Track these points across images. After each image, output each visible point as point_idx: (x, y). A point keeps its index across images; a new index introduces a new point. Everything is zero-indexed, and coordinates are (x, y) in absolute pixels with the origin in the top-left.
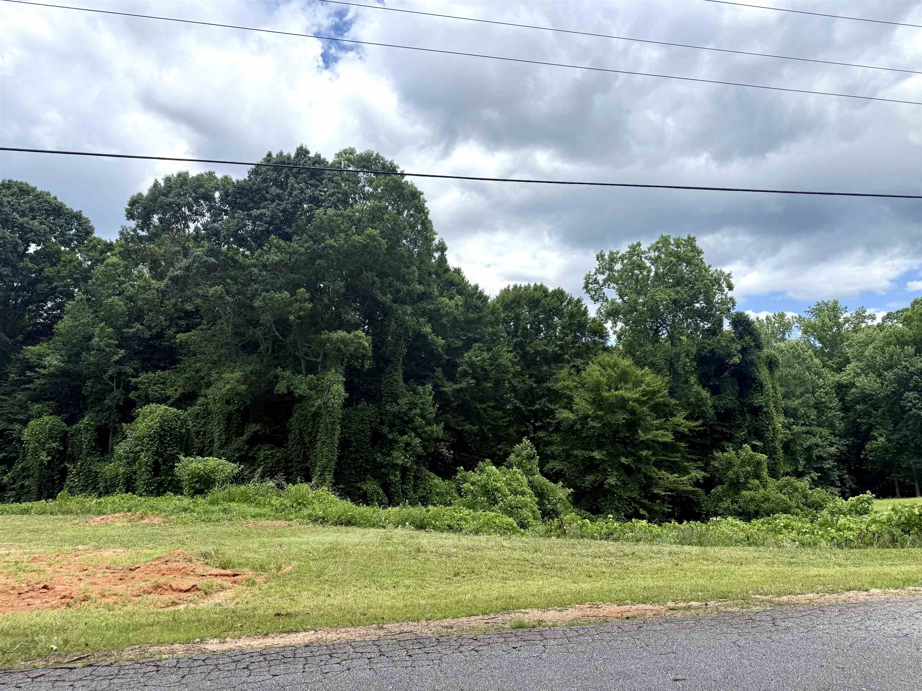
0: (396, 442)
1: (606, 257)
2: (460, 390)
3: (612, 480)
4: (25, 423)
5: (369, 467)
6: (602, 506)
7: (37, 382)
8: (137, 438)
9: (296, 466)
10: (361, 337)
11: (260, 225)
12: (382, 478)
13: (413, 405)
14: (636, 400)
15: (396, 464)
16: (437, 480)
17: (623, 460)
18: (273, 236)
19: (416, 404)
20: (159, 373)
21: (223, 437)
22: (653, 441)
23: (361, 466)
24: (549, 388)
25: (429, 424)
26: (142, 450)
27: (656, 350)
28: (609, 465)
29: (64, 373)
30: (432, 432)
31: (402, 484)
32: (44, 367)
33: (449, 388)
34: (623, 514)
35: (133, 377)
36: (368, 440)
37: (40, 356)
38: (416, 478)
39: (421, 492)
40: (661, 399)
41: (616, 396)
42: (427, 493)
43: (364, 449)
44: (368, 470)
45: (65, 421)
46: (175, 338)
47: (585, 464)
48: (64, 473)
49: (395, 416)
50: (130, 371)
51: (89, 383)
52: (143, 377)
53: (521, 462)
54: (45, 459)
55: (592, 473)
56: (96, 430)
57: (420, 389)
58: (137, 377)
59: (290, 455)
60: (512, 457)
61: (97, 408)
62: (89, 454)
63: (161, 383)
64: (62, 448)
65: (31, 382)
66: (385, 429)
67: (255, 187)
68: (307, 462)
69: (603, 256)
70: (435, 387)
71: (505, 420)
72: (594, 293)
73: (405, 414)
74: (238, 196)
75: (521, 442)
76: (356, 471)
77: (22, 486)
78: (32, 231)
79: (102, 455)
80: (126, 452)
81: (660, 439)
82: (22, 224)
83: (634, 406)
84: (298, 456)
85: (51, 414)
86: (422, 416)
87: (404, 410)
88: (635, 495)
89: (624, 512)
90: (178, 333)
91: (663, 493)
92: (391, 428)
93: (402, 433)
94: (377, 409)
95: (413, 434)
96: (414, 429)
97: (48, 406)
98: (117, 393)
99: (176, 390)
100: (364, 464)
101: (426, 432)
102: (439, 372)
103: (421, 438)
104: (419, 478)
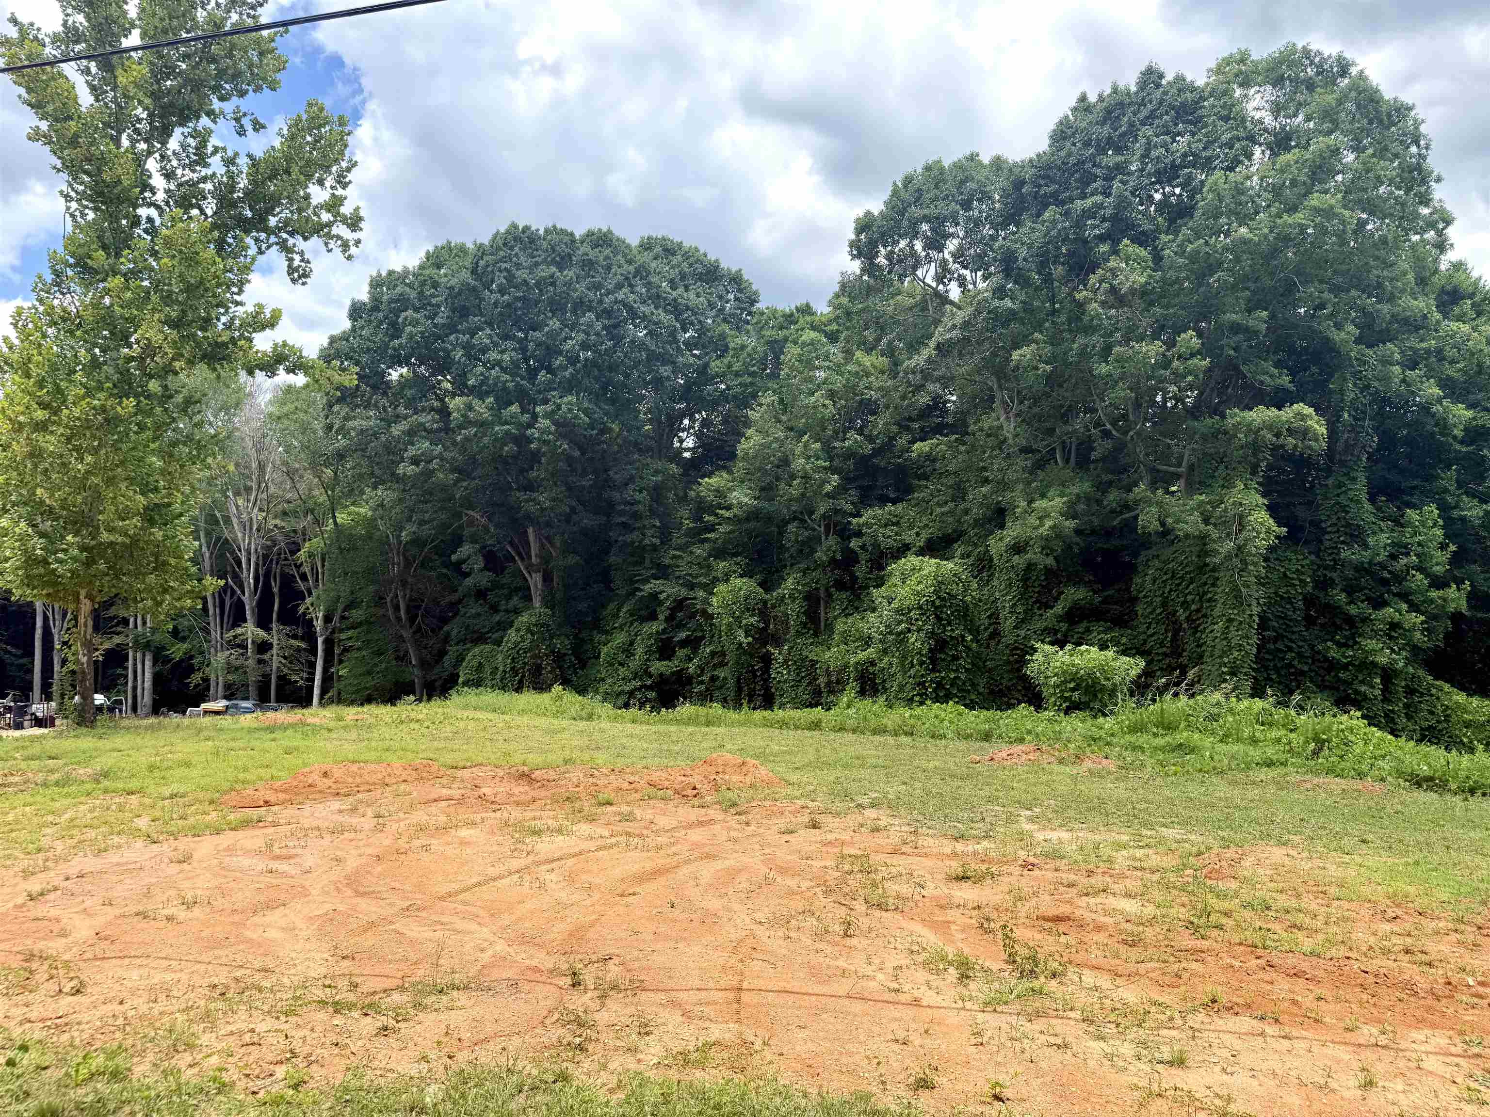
4: (709, 588)
5: (1306, 668)
7: (721, 529)
8: (899, 611)
9: (1160, 661)
10: (1310, 416)
11: (1094, 227)
12: (1337, 689)
13: (1399, 549)
15: (1372, 662)
16: (1460, 697)
18: (1126, 241)
19: (1406, 546)
20: (889, 507)
21: (1020, 609)
23: (1290, 665)
25: (1437, 584)
26: (909, 631)
29: (753, 515)
30: (1445, 600)
32: (728, 508)
33: (1473, 510)
35: (854, 516)
36: (1298, 616)
37: (720, 493)
38: (1410, 692)
39: (1424, 719)
42: (1438, 722)
43: (1293, 633)
44: (1302, 673)
45: (761, 584)
46: (909, 450)
48: (767, 660)
49: (1359, 568)
50: (848, 507)
51: (792, 528)
52: (870, 515)
54: (743, 640)
56: (806, 598)
57: (1412, 514)
58: (858, 515)
59: (1145, 641)
61: (803, 566)
62: (799, 634)
63: (893, 524)
64: (762, 625)
65: (711, 528)
66: (1338, 597)
67: (1072, 160)
68: (1180, 655)
70: (1444, 508)
73: (1384, 567)
74: (1042, 182)
76: (1279, 675)
77: (713, 679)
78: (688, 308)
79: (816, 634)
80: (881, 633)
82: (675, 300)
84: (1162, 645)
85: (741, 576)
86: (1422, 570)
87: (1379, 559)
90: (913, 442)
92: (1349, 594)
93: (1379, 604)
94: (1313, 557)
95: (1404, 606)
96: (1404, 596)
97: (737, 564)
98: (832, 541)
99: (918, 534)
100: (1296, 663)
101: (1432, 601)
102: (1449, 480)
103: (1423, 613)
104: (1416, 690)
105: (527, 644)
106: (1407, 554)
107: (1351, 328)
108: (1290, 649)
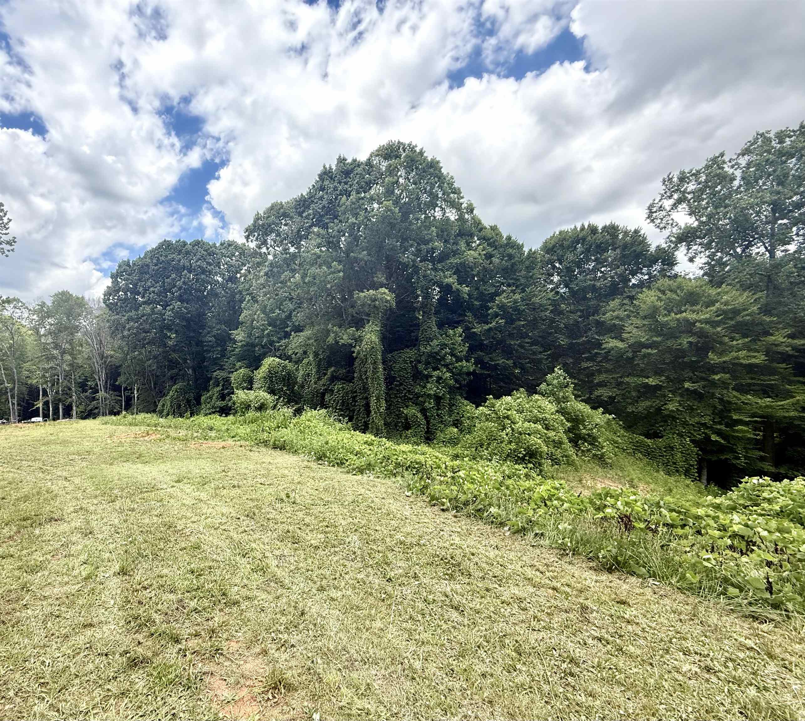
0: (431, 377)
1: (675, 179)
2: (490, 329)
3: (672, 407)
5: (411, 397)
6: (661, 431)
10: (384, 293)
12: (420, 405)
13: (443, 346)
14: (707, 321)
15: (431, 394)
16: (469, 406)
17: (687, 385)
19: (446, 345)
22: (734, 364)
23: (405, 396)
24: (597, 320)
25: (459, 360)
27: (743, 265)
28: (670, 391)
30: (463, 367)
31: (437, 410)
33: (478, 329)
34: (688, 439)
36: (409, 375)
38: (451, 405)
40: (748, 318)
41: (678, 320)
42: (460, 417)
43: (407, 382)
44: (411, 399)
47: (639, 391)
49: (429, 355)
51: (257, 349)
53: (552, 390)
55: (647, 399)
57: (451, 332)
59: (355, 388)
60: (543, 386)
65: (234, 350)
66: (421, 367)
68: (366, 393)
69: (670, 180)
70: (467, 329)
71: (546, 353)
72: (659, 221)
73: (437, 353)
75: (554, 372)
81: (744, 362)
83: (702, 328)
84: (360, 389)
85: (245, 367)
86: (452, 355)
87: (436, 350)
88: (707, 420)
89: (689, 437)
91: (748, 419)
92: (426, 366)
93: (436, 369)
94: (416, 351)
95: (445, 370)
96: (446, 366)
97: (244, 363)
101: (456, 368)
102: (469, 316)
103: (452, 372)
104: (454, 405)
105: (175, 396)
106: (446, 348)
108: (405, 389)
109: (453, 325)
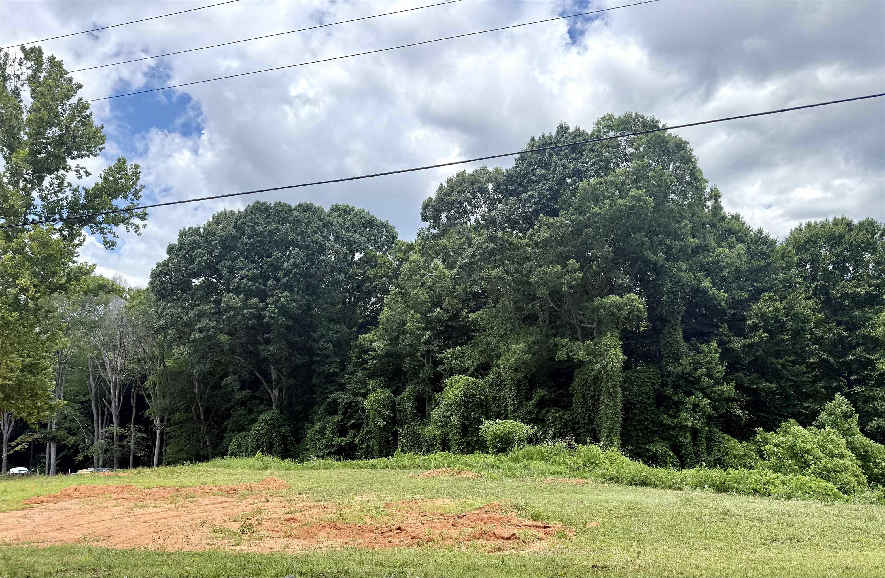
0: (683, 403)
2: (752, 345)
4: (365, 395)
5: (656, 429)
7: (371, 362)
8: (447, 405)
9: (583, 428)
10: (635, 300)
11: (529, 207)
12: (671, 440)
13: (697, 365)
15: (685, 426)
16: (733, 442)
18: (542, 215)
19: (701, 363)
20: (458, 348)
21: (516, 402)
23: (647, 428)
24: (865, 335)
25: (717, 383)
26: (452, 415)
29: (388, 354)
30: (723, 392)
31: (693, 446)
32: (374, 351)
33: (737, 344)
35: (439, 353)
36: (651, 402)
37: (371, 342)
38: (709, 440)
39: (715, 455)
42: (723, 456)
43: (649, 411)
44: (655, 432)
45: (393, 393)
46: (467, 317)
48: (396, 434)
49: (679, 377)
50: (435, 348)
51: (407, 361)
52: (447, 353)
53: (835, 421)
54: (382, 424)
56: (416, 399)
57: (704, 347)
58: (442, 353)
59: (576, 417)
60: (823, 416)
61: (415, 381)
62: (412, 419)
63: (461, 357)
64: (392, 415)
65: (366, 362)
66: (669, 391)
67: (522, 173)
68: (593, 424)
70: (721, 344)
71: (810, 375)
73: (690, 374)
74: (508, 184)
75: (834, 399)
76: (643, 433)
77: (368, 447)
78: (355, 243)
79: (422, 419)
80: (440, 417)
82: (348, 239)
84: (584, 419)
85: (383, 388)
86: (709, 376)
87: (688, 370)
90: (469, 313)
92: (675, 389)
93: (689, 394)
94: (658, 370)
95: (701, 395)
96: (702, 390)
97: (380, 381)
98: (428, 367)
99: (473, 362)
100: (650, 426)
101: (715, 392)
102: (724, 328)
103: (710, 398)
104: (712, 440)
106: (701, 368)
107: (661, 254)
108: (647, 419)
109: (705, 338)
